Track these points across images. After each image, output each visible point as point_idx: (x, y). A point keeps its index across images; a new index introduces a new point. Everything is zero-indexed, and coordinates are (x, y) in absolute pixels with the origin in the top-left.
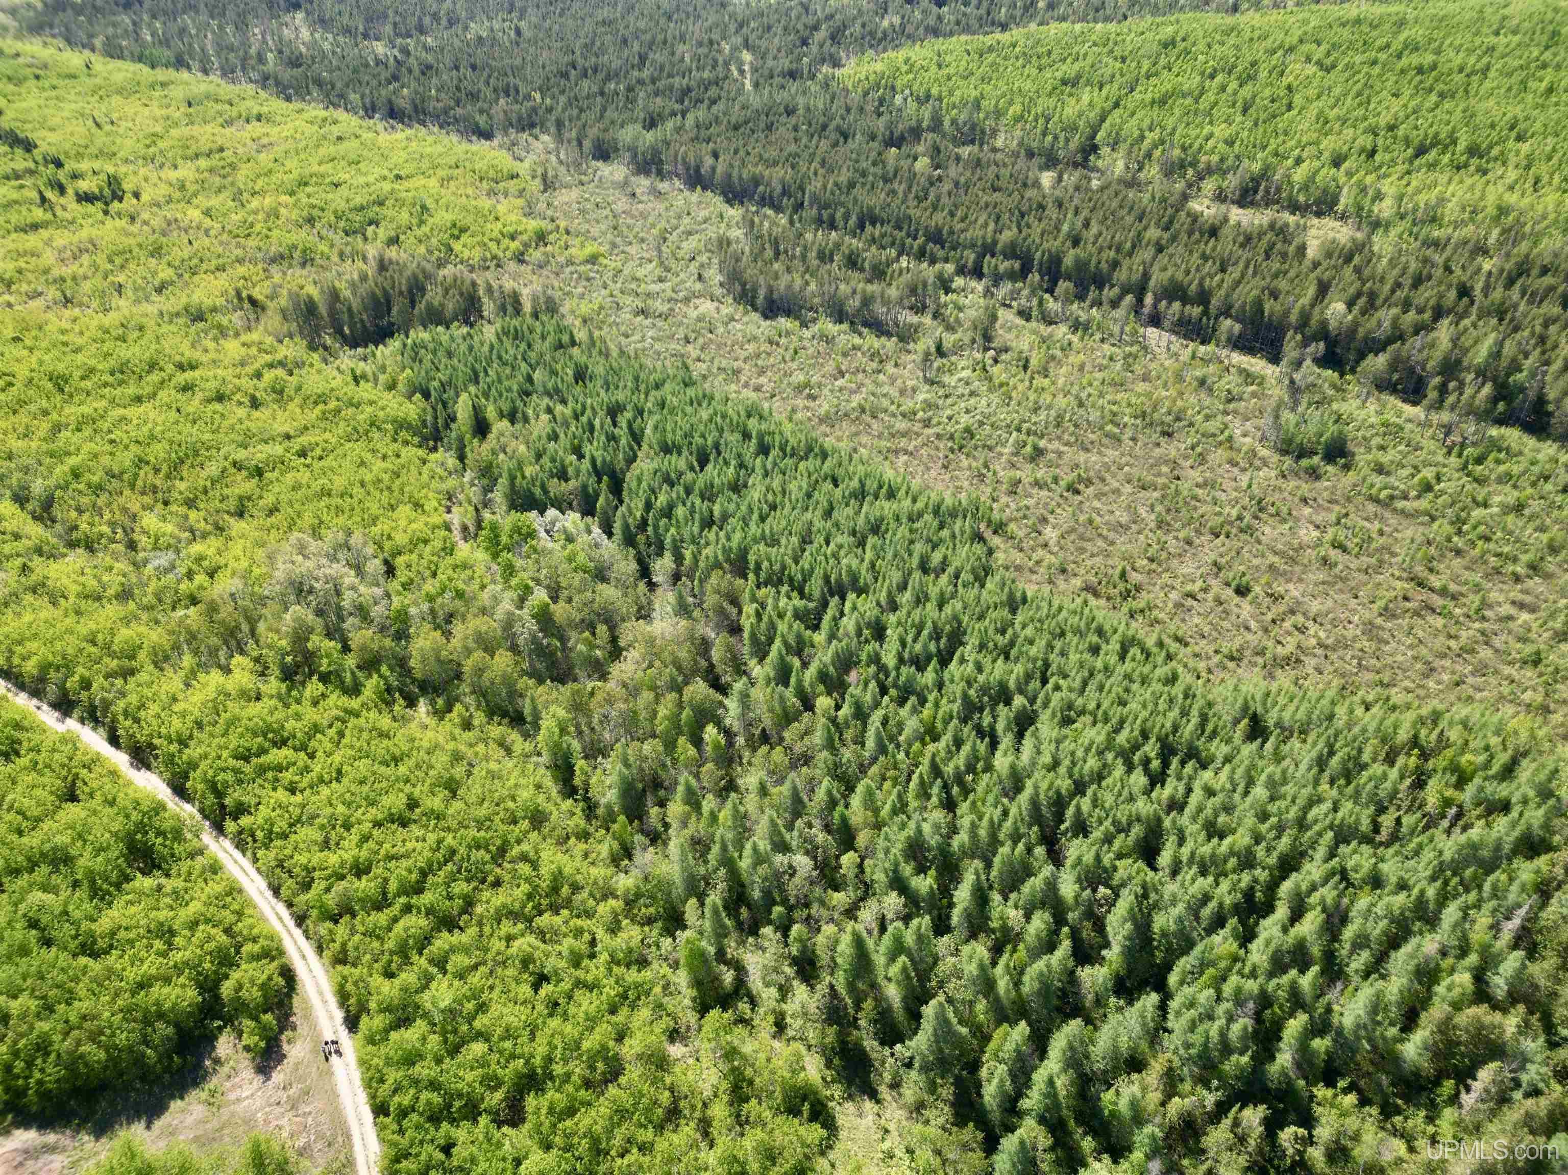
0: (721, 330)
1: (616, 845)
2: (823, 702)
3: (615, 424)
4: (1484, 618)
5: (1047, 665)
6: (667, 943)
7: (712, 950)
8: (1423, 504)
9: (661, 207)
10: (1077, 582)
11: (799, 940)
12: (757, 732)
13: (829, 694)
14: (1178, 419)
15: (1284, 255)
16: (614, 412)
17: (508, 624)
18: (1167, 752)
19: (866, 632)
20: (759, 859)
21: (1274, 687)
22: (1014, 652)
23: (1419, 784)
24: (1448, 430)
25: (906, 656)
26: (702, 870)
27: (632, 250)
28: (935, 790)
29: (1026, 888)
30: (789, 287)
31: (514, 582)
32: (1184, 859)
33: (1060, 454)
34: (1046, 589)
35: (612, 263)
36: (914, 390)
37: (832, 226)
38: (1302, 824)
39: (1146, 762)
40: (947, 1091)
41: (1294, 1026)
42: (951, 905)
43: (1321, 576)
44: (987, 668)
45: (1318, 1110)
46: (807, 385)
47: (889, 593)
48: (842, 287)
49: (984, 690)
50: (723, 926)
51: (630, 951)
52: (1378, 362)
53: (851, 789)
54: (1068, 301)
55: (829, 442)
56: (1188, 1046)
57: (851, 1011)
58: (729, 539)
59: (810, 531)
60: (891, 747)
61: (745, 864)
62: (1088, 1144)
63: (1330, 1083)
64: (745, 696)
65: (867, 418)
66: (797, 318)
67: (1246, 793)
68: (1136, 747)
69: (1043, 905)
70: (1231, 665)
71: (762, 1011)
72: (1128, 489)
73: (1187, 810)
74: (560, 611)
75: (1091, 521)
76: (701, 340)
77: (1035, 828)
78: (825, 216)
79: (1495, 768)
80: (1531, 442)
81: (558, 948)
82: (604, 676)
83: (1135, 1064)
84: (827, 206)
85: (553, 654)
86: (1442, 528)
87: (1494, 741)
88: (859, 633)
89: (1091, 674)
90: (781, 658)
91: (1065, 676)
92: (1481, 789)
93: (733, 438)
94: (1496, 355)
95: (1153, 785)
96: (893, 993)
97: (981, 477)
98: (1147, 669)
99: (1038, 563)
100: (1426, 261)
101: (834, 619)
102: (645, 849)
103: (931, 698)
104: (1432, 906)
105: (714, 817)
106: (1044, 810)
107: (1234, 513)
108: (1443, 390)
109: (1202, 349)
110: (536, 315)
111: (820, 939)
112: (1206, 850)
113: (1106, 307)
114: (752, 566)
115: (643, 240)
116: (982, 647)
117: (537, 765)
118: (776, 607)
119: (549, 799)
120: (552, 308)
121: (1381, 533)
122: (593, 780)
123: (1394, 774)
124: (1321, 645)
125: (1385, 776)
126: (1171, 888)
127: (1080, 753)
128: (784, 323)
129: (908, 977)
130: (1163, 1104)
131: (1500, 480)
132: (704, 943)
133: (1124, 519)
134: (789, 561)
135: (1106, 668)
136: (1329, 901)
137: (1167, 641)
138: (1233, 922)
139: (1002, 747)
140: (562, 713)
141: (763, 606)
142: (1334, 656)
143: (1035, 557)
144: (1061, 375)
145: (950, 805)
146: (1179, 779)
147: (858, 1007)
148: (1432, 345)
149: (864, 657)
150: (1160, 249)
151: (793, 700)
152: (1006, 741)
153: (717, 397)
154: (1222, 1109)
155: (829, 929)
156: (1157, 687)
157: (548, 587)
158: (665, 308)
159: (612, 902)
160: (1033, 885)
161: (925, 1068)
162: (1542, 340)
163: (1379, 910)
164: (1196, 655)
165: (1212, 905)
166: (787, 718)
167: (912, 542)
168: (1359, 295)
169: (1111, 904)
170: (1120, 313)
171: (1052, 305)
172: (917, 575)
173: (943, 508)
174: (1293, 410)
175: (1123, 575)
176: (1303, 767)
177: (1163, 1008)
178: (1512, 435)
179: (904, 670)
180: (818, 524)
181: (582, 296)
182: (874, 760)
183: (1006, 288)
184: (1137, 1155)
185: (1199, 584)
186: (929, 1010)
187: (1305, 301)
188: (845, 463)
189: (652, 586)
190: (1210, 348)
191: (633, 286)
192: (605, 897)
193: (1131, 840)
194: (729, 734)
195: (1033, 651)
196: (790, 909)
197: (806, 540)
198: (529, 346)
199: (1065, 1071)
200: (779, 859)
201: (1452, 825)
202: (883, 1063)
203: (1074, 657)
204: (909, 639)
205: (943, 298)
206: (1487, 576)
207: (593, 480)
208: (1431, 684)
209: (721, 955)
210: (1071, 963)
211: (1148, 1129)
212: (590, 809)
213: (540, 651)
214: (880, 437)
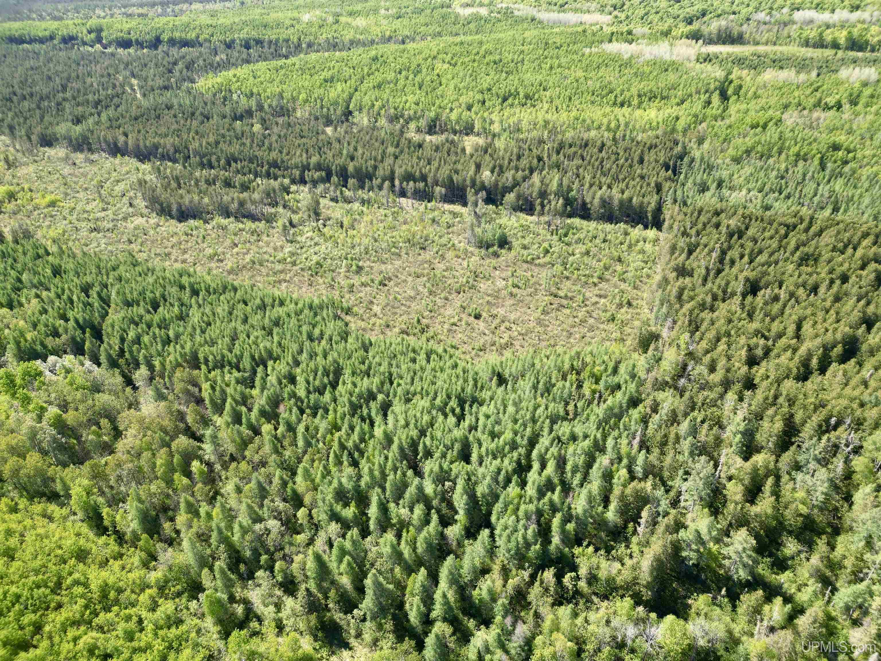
0: (152, 232)
1: (143, 555)
2: (266, 428)
3: (88, 296)
4: (586, 305)
5: (391, 374)
6: (193, 605)
7: (225, 597)
8: (547, 259)
9: (95, 169)
10: (397, 330)
11: (282, 571)
12: (227, 458)
13: (269, 422)
14: (426, 240)
15: (457, 153)
16: (86, 289)
17: (33, 435)
18: (462, 402)
19: (284, 381)
20: (245, 531)
21: (504, 359)
22: (372, 372)
23: (580, 386)
24: (549, 224)
25: (311, 389)
26: (208, 551)
27: (81, 195)
28: (345, 458)
29: (407, 495)
30: (191, 202)
31: (31, 407)
32: (484, 454)
33: (371, 268)
34: (381, 337)
35: (67, 205)
36: (282, 247)
37: (211, 167)
38: (534, 421)
39: (453, 411)
40: (389, 626)
41: (556, 522)
42: (368, 519)
43: (511, 302)
44: (359, 385)
45: (577, 561)
46: (216, 254)
47: (293, 357)
48: (225, 198)
49: (360, 396)
50: (230, 580)
51: (169, 617)
52: (510, 197)
53: (294, 474)
54: (355, 190)
55: (236, 283)
56: (509, 551)
57: (323, 601)
58: (183, 347)
59: (236, 334)
60: (313, 441)
61: (236, 538)
62: (471, 624)
63: (580, 545)
64: (214, 437)
65: (257, 266)
66: (200, 219)
67: (505, 412)
68: (446, 404)
69: (418, 501)
70: (481, 353)
71: (266, 623)
72: (410, 279)
73: (479, 429)
74: (70, 417)
75: (396, 298)
76: (140, 240)
77: (405, 462)
78: (205, 160)
79: (610, 370)
80: (585, 223)
81: (114, 633)
82: (112, 452)
83: (485, 571)
84: (204, 156)
85: (72, 448)
86: (558, 268)
87: (606, 358)
88: (280, 383)
89: (415, 373)
90: (233, 409)
91: (402, 378)
92: (606, 382)
93: (174, 290)
94: (560, 185)
95: (459, 421)
96: (345, 581)
97: (332, 287)
98: (442, 364)
99: (374, 325)
100: (520, 148)
101: (262, 378)
102: (165, 551)
103: (331, 408)
104: (601, 443)
105: (209, 516)
106: (407, 451)
107: (464, 280)
108: (543, 206)
109: (429, 205)
110: (16, 242)
111: (295, 566)
112: (493, 446)
113: (376, 190)
114: (202, 360)
115: (86, 189)
116: (354, 373)
117: (74, 522)
118: (223, 380)
119: (88, 540)
120: (28, 235)
121: (532, 276)
122: (118, 518)
123: (568, 384)
124: (520, 334)
125: (564, 386)
126: (481, 470)
127: (418, 415)
128: (192, 223)
129: (352, 568)
130: (504, 586)
131: (576, 242)
132: (219, 594)
133: (412, 294)
134: (225, 352)
135: (422, 368)
136: (556, 454)
137: (448, 349)
138: (515, 478)
139: (376, 424)
140: (86, 482)
141: (215, 382)
142: (527, 338)
143: (371, 322)
144: (362, 228)
145: (355, 464)
146: (471, 414)
147: (327, 598)
148: (532, 185)
149: (286, 396)
150: (396, 157)
151: (246, 432)
152: (378, 419)
153: (157, 269)
154: (533, 577)
155: (298, 558)
156: (449, 371)
157: (59, 406)
158: (111, 225)
159: (148, 591)
160: (411, 491)
161: (374, 618)
162: (578, 176)
163: (579, 452)
164: (464, 353)
165: (503, 472)
166: (245, 444)
167: (300, 326)
168: (494, 167)
169: (453, 489)
170: (384, 192)
171: (348, 193)
172: (307, 343)
173: (314, 305)
174: (479, 226)
175: (419, 321)
176: (527, 392)
177: (492, 536)
178: (576, 221)
179: (312, 396)
180: (240, 328)
181: (49, 227)
182: (305, 452)
183: (321, 188)
184: (498, 619)
185: (457, 318)
186: (368, 582)
187: (472, 172)
188: (249, 290)
189: (135, 388)
190: (433, 203)
191: (86, 215)
192: (143, 590)
193: (455, 453)
194: (209, 464)
195: (382, 369)
196: (272, 554)
197: (234, 338)
198: (15, 260)
199: (450, 587)
200: (258, 527)
201: (599, 402)
202: (348, 624)
203: (404, 367)
204: (311, 379)
205: (287, 197)
206: (582, 286)
207: (78, 332)
208: (572, 340)
209: (232, 599)
210: (440, 528)
211: (500, 602)
212: (120, 538)
213: (62, 448)
214: (268, 275)
